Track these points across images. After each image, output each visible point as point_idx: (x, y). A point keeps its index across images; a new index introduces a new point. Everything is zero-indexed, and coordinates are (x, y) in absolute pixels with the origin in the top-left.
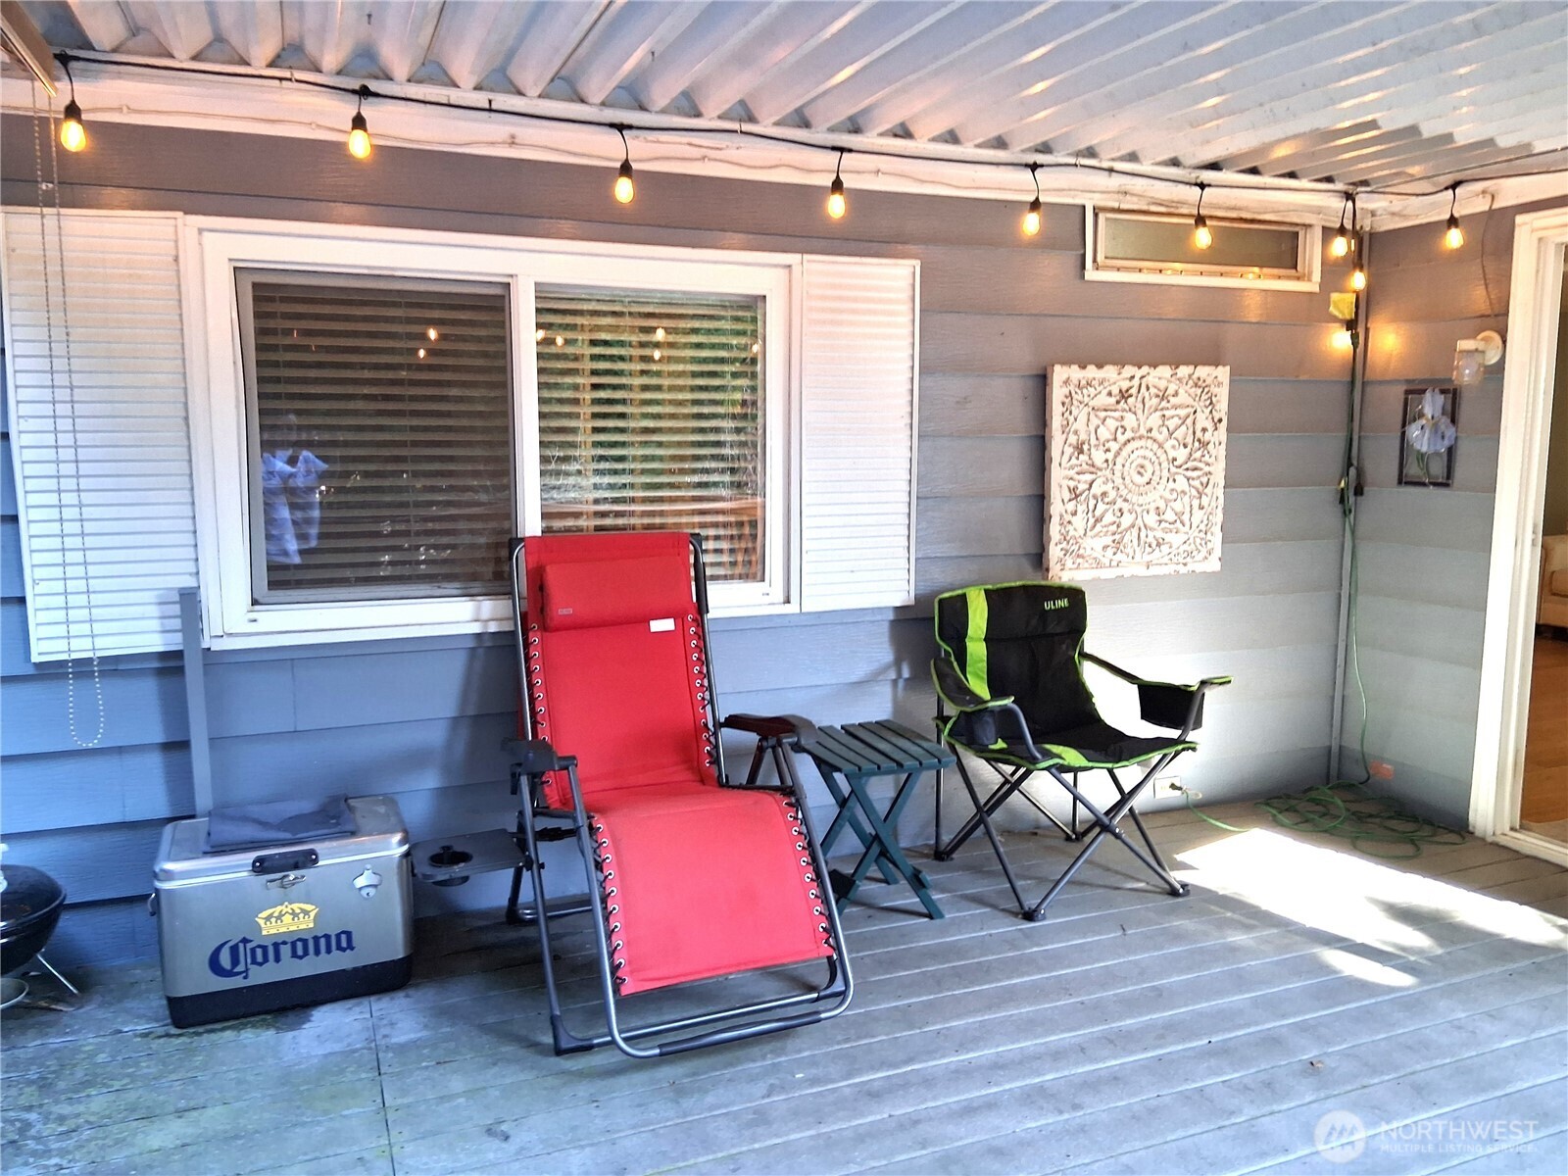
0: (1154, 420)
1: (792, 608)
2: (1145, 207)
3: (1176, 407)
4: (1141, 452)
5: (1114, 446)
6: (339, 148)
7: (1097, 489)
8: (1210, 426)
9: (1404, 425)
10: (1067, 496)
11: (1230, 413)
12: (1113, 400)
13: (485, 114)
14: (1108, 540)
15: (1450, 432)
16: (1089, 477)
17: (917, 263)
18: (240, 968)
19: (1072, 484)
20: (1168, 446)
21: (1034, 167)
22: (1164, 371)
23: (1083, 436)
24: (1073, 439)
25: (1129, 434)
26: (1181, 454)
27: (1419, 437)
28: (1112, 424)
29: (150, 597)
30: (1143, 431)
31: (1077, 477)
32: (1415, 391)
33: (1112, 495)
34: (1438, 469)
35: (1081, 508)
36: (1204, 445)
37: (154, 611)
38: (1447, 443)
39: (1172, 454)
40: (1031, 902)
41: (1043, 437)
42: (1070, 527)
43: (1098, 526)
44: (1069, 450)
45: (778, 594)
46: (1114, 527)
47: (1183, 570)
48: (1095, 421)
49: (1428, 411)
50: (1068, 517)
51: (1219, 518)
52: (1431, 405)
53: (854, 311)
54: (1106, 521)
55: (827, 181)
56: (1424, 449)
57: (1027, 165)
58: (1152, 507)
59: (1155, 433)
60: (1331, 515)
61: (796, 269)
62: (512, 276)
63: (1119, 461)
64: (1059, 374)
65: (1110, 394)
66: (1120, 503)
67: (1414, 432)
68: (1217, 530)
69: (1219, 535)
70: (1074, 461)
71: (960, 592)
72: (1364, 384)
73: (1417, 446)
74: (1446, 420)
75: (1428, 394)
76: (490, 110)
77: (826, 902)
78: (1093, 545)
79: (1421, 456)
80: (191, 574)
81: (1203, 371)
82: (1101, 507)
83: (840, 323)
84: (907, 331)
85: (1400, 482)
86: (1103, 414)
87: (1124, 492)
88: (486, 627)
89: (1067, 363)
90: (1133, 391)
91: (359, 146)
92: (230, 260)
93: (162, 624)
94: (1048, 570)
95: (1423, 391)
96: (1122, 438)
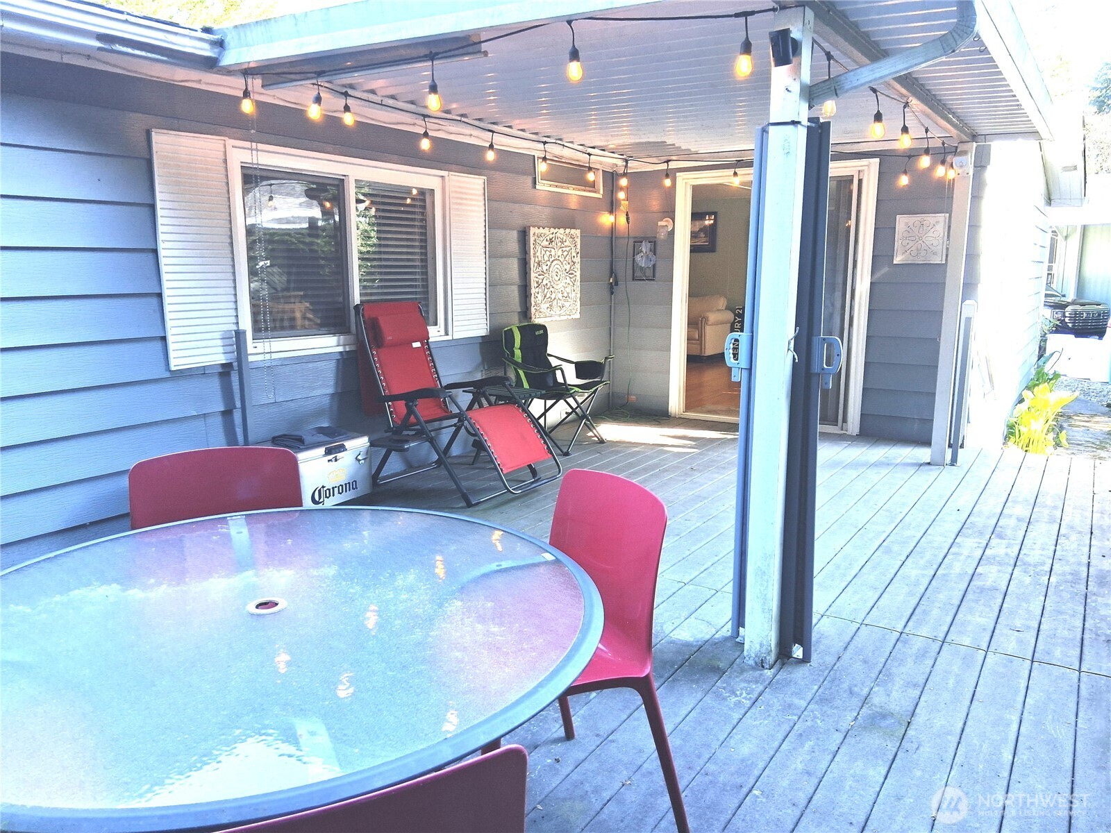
0: (560, 253)
1: (449, 338)
2: (552, 158)
3: (566, 247)
4: (557, 266)
5: (549, 263)
6: (339, 120)
7: (545, 282)
8: (575, 255)
9: (634, 256)
10: (536, 285)
11: (581, 250)
12: (548, 243)
13: (379, 106)
14: (548, 305)
15: (653, 258)
16: (542, 277)
17: (485, 178)
18: (321, 500)
19: (537, 280)
20: (564, 263)
21: (545, 143)
22: (562, 231)
23: (540, 259)
24: (537, 261)
25: (553, 258)
26: (568, 267)
27: (641, 261)
28: (548, 253)
29: (218, 335)
30: (557, 257)
31: (539, 277)
32: (638, 241)
33: (549, 284)
34: (649, 273)
35: (540, 290)
36: (574, 263)
37: (220, 342)
38: (652, 263)
39: (566, 267)
40: (565, 450)
41: (525, 259)
42: (537, 299)
43: (545, 300)
44: (536, 265)
45: (443, 332)
46: (549, 299)
47: (570, 318)
48: (543, 252)
49: (644, 250)
50: (536, 295)
51: (579, 295)
52: (645, 247)
53: (471, 200)
54: (547, 297)
55: (487, 145)
56: (643, 266)
57: (543, 142)
58: (560, 290)
59: (560, 258)
60: (606, 293)
61: (447, 178)
62: (345, 176)
63: (551, 269)
64: (533, 230)
65: (547, 240)
66: (552, 289)
67: (638, 258)
68: (578, 300)
69: (579, 302)
70: (537, 270)
71: (509, 328)
72: (616, 238)
73: (640, 264)
74: (652, 253)
75: (643, 243)
76: (381, 105)
77: (544, 439)
78: (544, 306)
79: (641, 268)
80: (233, 323)
81: (573, 231)
82: (546, 290)
83: (460, 204)
84: (483, 208)
85: (633, 280)
86: (545, 249)
87: (552, 284)
88: (344, 348)
89: (534, 226)
90: (553, 239)
91: (349, 119)
92: (242, 162)
93: (224, 350)
94: (531, 318)
95: (642, 242)
96: (551, 260)
